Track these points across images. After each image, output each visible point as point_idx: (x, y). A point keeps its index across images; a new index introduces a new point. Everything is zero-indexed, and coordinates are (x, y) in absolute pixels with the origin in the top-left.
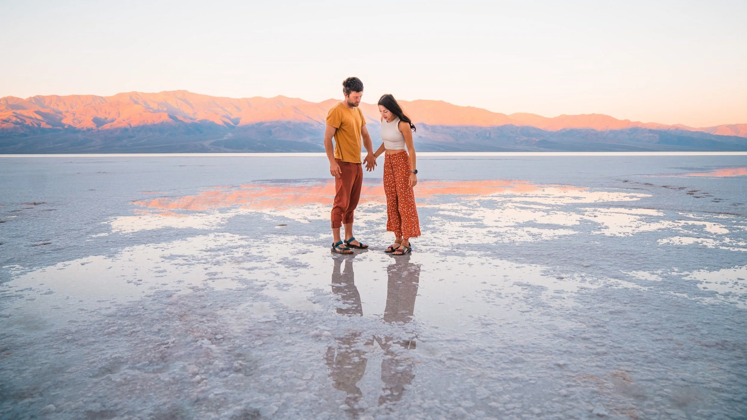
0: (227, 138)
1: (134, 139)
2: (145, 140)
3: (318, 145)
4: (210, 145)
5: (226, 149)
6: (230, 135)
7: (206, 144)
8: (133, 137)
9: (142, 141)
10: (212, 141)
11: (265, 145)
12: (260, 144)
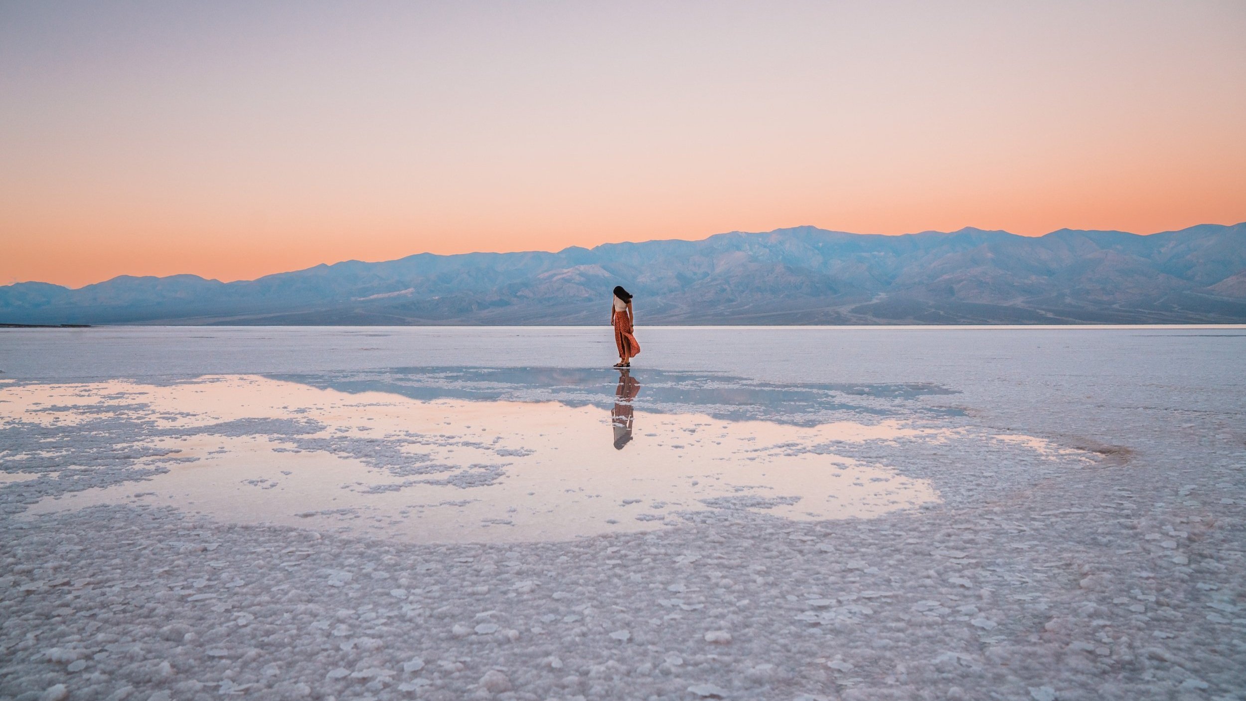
0: (878, 301)
1: (734, 303)
2: (751, 305)
3: (1038, 311)
4: (849, 312)
5: (875, 319)
6: (883, 295)
7: (844, 310)
8: (732, 301)
9: (746, 307)
10: (853, 306)
11: (942, 313)
12: (933, 310)
